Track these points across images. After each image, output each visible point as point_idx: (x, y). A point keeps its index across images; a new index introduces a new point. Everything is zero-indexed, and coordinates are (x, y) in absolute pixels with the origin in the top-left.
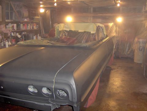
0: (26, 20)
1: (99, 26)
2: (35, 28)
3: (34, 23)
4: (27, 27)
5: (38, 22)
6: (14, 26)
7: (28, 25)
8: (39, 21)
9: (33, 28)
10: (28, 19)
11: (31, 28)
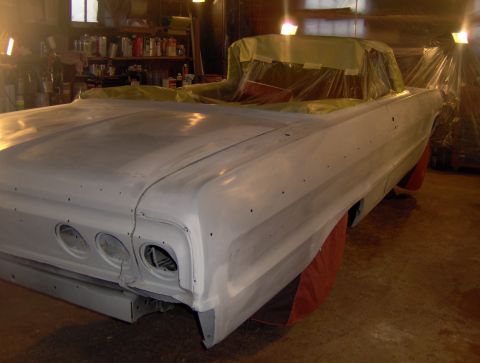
0: (137, 24)
1: (373, 50)
2: (172, 52)
3: (168, 37)
4: (144, 47)
5: (185, 34)
6: (98, 42)
7: (149, 44)
8: (189, 32)
9: (164, 52)
10: (145, 21)
11: (159, 54)
